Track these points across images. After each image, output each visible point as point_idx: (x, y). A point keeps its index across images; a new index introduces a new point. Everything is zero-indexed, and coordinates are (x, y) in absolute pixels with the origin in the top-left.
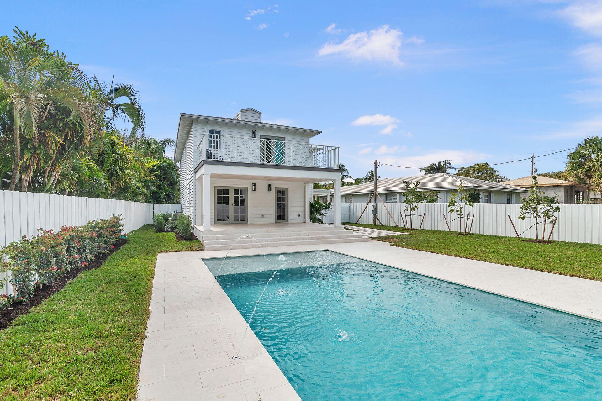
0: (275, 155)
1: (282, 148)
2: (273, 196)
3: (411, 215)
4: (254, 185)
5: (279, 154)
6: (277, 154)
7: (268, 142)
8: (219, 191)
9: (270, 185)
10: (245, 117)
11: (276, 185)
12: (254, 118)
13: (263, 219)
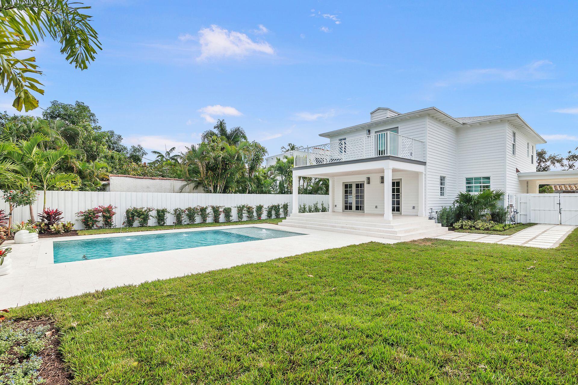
8: (346, 186)
9: (382, 178)
10: (374, 118)
13: (376, 209)
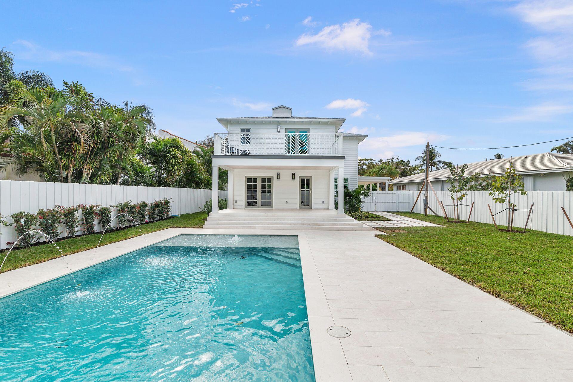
0: (300, 147)
1: (307, 140)
2: (297, 183)
3: (457, 204)
4: (278, 174)
5: (304, 145)
6: (302, 146)
7: (293, 135)
8: (249, 180)
9: (293, 174)
10: (276, 114)
11: (300, 174)
12: (285, 114)
13: (286, 204)
